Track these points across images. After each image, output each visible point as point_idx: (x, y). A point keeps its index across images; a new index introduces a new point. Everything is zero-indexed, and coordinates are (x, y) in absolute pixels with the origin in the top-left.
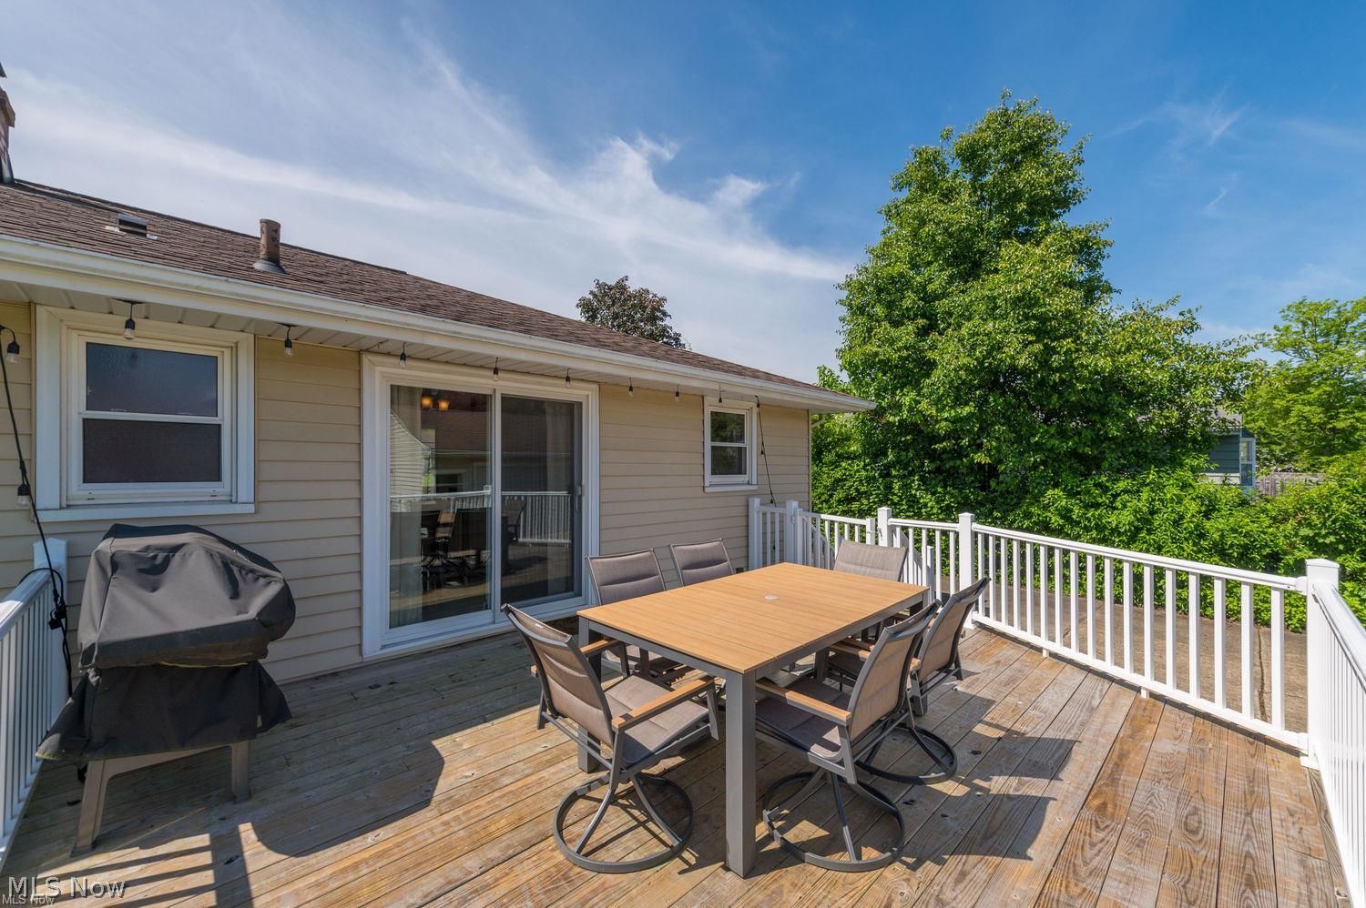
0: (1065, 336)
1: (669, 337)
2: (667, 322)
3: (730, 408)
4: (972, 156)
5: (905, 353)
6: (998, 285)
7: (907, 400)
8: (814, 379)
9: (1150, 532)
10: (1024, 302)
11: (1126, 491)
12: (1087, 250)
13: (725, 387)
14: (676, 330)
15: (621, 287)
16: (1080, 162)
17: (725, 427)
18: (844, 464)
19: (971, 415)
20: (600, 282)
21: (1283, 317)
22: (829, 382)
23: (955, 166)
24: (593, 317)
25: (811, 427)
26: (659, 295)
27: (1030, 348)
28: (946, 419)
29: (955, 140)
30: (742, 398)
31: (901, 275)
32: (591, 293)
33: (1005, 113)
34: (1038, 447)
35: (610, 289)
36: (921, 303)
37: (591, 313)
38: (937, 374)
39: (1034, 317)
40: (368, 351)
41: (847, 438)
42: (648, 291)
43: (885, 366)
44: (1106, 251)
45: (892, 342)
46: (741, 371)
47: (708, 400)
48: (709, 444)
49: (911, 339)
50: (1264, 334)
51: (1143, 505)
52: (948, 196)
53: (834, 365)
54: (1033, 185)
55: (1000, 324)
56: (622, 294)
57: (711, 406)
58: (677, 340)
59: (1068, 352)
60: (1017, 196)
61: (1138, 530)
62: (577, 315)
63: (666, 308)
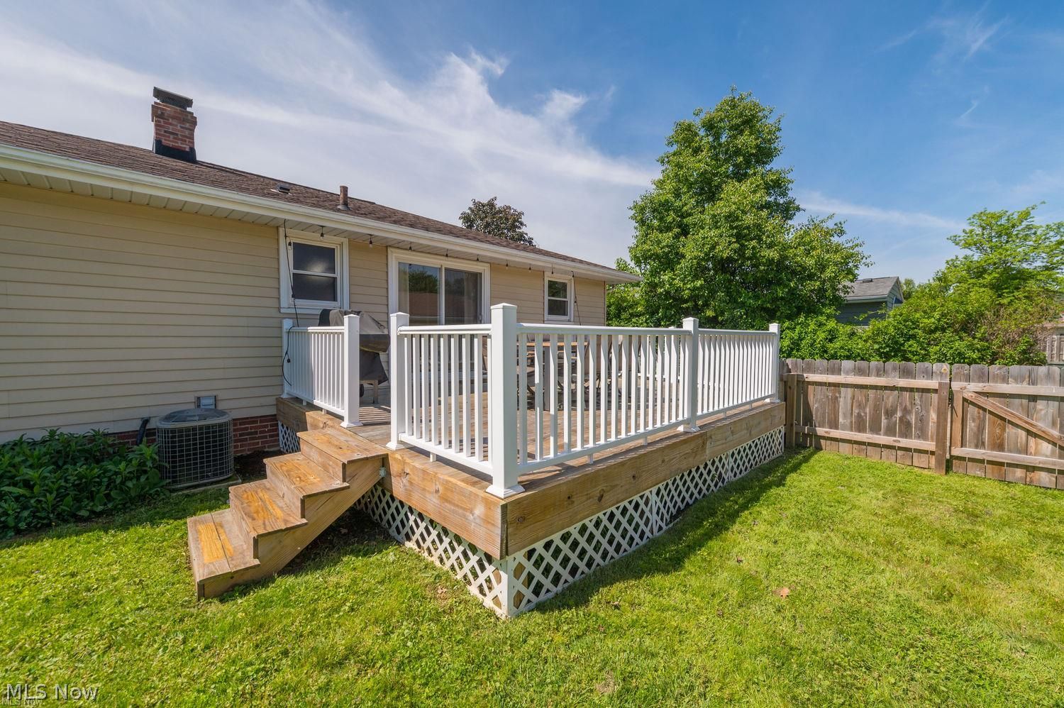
0: (752, 240)
1: (525, 240)
2: (524, 229)
3: (558, 278)
4: (710, 126)
5: (666, 250)
6: (721, 208)
7: (666, 278)
8: (614, 266)
9: (798, 350)
10: (731, 217)
11: (788, 328)
12: (777, 185)
13: (556, 266)
14: (530, 235)
15: (491, 204)
16: (779, 130)
17: (556, 289)
18: (633, 320)
19: (702, 287)
20: (476, 201)
21: (970, 223)
22: (622, 267)
23: (702, 133)
24: (470, 227)
25: (607, 292)
26: (519, 211)
27: (732, 246)
28: (689, 289)
29: (703, 116)
30: (565, 272)
31: (667, 201)
32: (470, 208)
33: (732, 100)
34: (743, 305)
35: (484, 206)
36: (679, 219)
37: (469, 223)
38: (683, 263)
39: (736, 227)
40: (390, 246)
41: (636, 304)
42: (510, 207)
43: (656, 257)
44: (790, 186)
45: (659, 242)
46: (565, 258)
47: (546, 274)
48: (547, 298)
49: (670, 241)
50: (956, 236)
51: (795, 335)
52: (697, 151)
53: (627, 258)
54: (746, 146)
55: (717, 232)
56: (491, 209)
57: (548, 277)
58: (530, 242)
59: (754, 248)
60: (737, 152)
61: (792, 349)
62: (459, 224)
63: (523, 219)
